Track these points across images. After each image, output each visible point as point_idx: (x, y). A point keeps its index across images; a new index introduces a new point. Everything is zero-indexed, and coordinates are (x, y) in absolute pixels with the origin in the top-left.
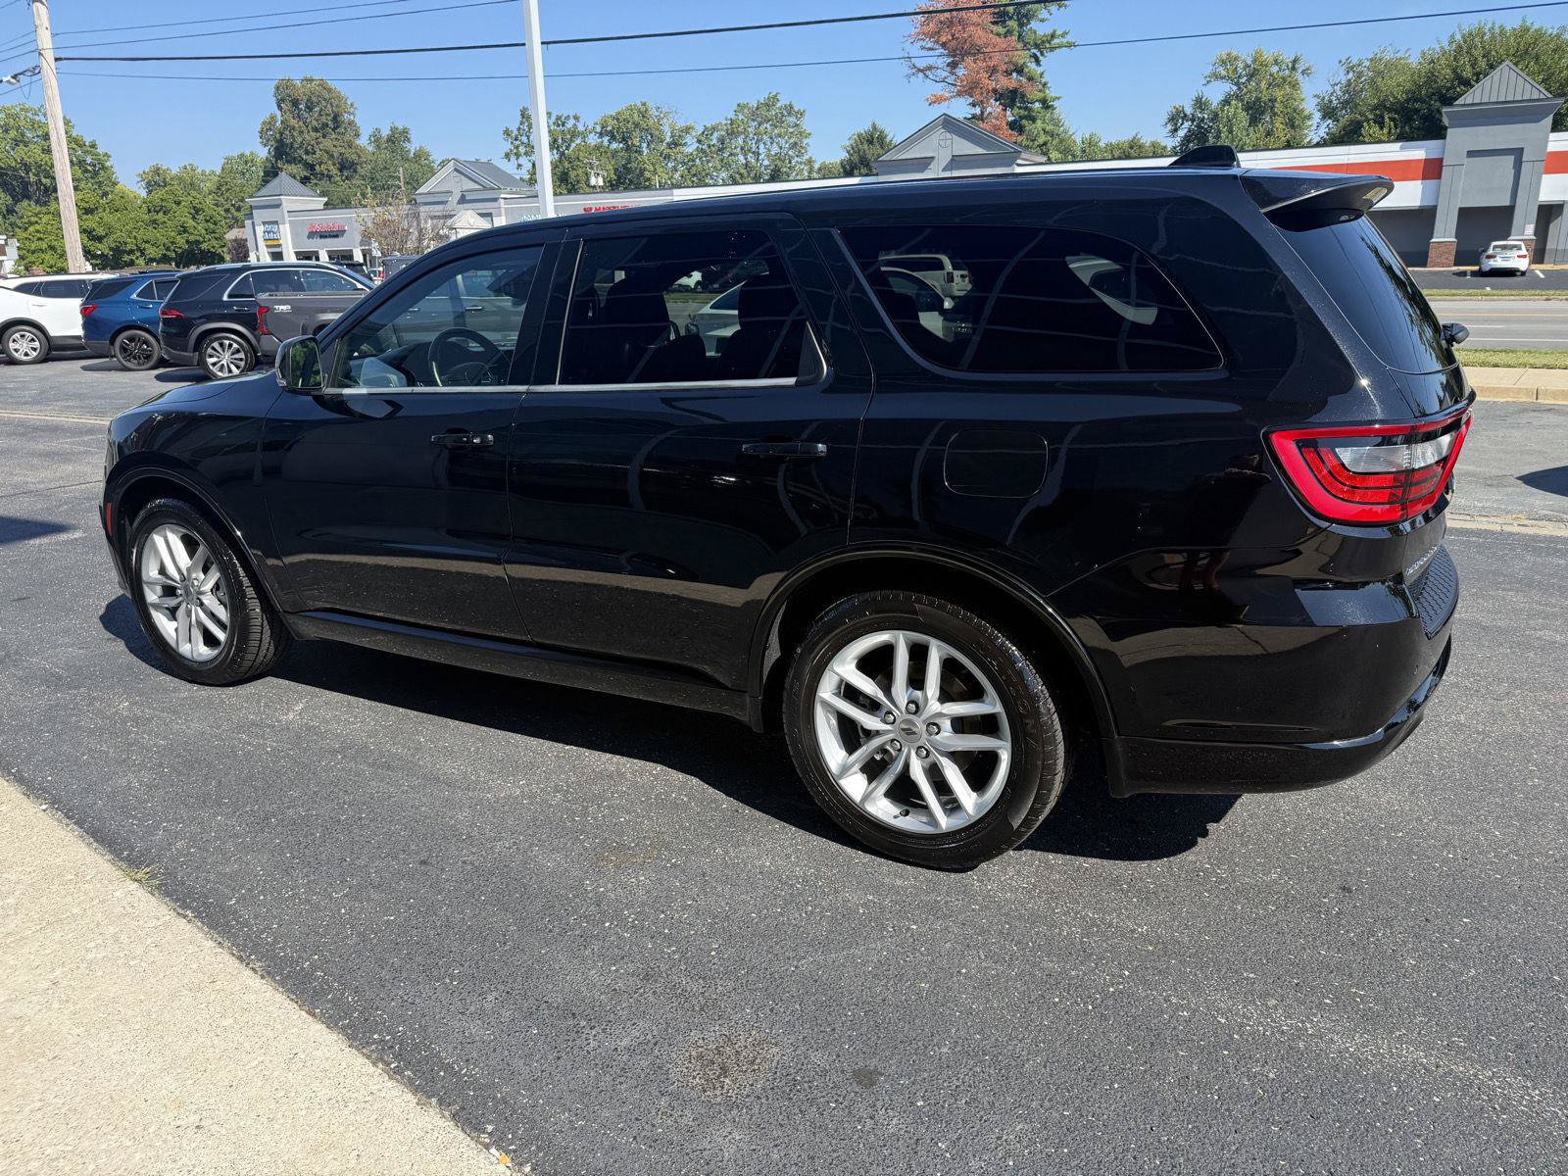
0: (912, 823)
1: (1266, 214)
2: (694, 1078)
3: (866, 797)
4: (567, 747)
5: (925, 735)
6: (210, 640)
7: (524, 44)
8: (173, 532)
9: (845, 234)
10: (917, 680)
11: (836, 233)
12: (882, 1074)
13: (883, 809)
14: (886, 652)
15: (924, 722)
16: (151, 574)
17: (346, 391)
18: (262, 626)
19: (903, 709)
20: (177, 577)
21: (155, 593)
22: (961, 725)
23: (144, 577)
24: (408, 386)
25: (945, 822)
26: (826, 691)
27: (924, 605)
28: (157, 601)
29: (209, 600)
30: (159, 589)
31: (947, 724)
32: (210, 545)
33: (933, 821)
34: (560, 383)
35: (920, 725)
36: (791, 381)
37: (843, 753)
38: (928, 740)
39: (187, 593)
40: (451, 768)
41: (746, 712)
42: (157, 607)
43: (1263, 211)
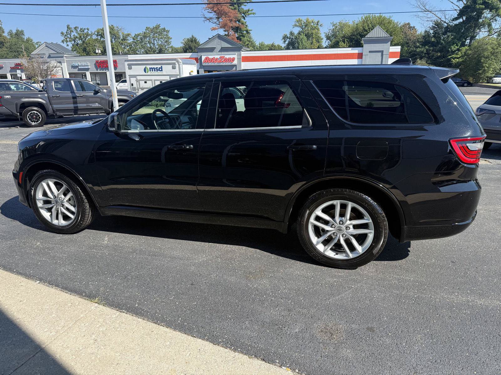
0: (340, 257)
1: (441, 80)
5: (345, 230)
6: (66, 218)
8: (51, 181)
9: (314, 82)
10: (342, 215)
11: (311, 81)
13: (331, 254)
14: (333, 207)
15: (345, 226)
16: (39, 197)
17: (129, 131)
18: (89, 212)
19: (338, 223)
20: (52, 197)
21: (41, 203)
23: (37, 198)
25: (351, 256)
26: (312, 220)
27: (347, 191)
28: (42, 206)
29: (67, 205)
31: (351, 227)
32: (69, 184)
33: (347, 255)
34: (216, 128)
35: (343, 227)
36: (300, 127)
37: (316, 238)
38: (346, 232)
39: (57, 202)
41: (283, 228)
42: (42, 208)
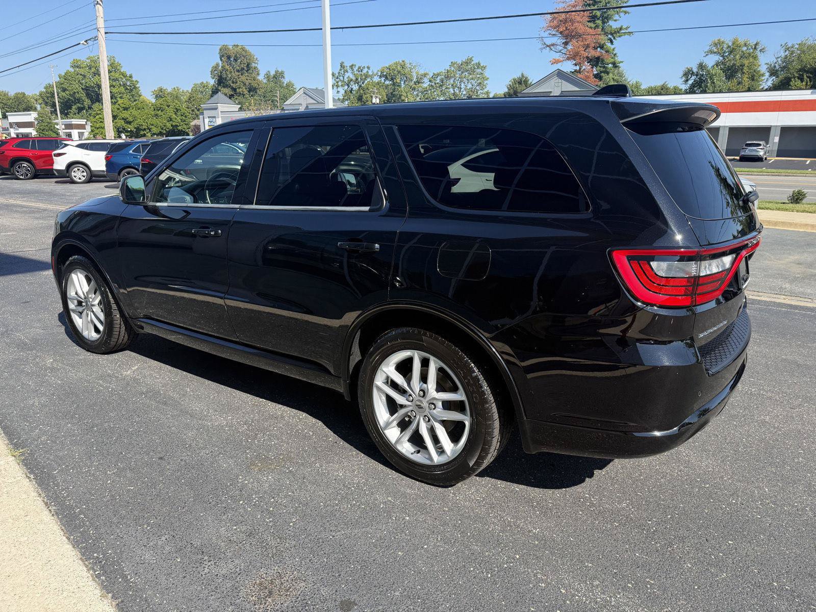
0: (419, 458)
1: (622, 123)
2: (253, 596)
3: (398, 441)
4: (261, 400)
5: (427, 410)
6: (97, 330)
7: (321, 29)
8: (81, 273)
9: (400, 130)
10: (424, 378)
11: (395, 128)
12: (356, 605)
13: (406, 448)
14: (409, 362)
15: (427, 402)
16: (72, 294)
17: (158, 204)
18: (120, 324)
19: (417, 394)
20: (83, 296)
21: (73, 304)
22: (448, 405)
23: (68, 296)
24: (194, 202)
25: (437, 459)
26: (379, 381)
27: (427, 338)
28: (75, 308)
29: (97, 309)
30: (76, 302)
31: (440, 404)
32: (96, 281)
33: (431, 458)
34: (256, 204)
35: (425, 404)
36: (367, 208)
37: (388, 415)
38: (429, 412)
39: (87, 305)
40: (196, 407)
41: (341, 388)
42: (74, 311)
43: (621, 122)
